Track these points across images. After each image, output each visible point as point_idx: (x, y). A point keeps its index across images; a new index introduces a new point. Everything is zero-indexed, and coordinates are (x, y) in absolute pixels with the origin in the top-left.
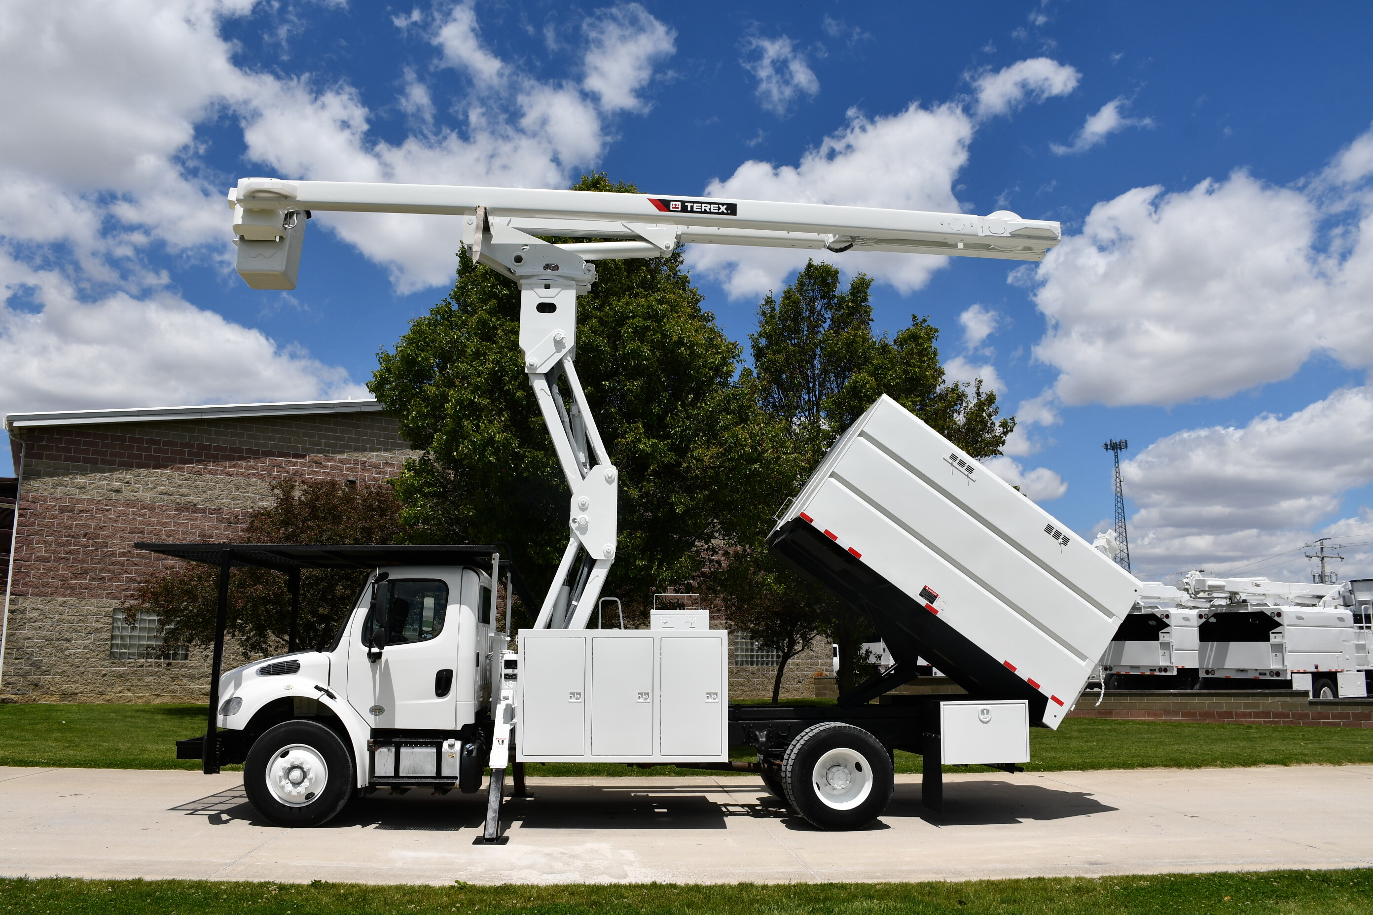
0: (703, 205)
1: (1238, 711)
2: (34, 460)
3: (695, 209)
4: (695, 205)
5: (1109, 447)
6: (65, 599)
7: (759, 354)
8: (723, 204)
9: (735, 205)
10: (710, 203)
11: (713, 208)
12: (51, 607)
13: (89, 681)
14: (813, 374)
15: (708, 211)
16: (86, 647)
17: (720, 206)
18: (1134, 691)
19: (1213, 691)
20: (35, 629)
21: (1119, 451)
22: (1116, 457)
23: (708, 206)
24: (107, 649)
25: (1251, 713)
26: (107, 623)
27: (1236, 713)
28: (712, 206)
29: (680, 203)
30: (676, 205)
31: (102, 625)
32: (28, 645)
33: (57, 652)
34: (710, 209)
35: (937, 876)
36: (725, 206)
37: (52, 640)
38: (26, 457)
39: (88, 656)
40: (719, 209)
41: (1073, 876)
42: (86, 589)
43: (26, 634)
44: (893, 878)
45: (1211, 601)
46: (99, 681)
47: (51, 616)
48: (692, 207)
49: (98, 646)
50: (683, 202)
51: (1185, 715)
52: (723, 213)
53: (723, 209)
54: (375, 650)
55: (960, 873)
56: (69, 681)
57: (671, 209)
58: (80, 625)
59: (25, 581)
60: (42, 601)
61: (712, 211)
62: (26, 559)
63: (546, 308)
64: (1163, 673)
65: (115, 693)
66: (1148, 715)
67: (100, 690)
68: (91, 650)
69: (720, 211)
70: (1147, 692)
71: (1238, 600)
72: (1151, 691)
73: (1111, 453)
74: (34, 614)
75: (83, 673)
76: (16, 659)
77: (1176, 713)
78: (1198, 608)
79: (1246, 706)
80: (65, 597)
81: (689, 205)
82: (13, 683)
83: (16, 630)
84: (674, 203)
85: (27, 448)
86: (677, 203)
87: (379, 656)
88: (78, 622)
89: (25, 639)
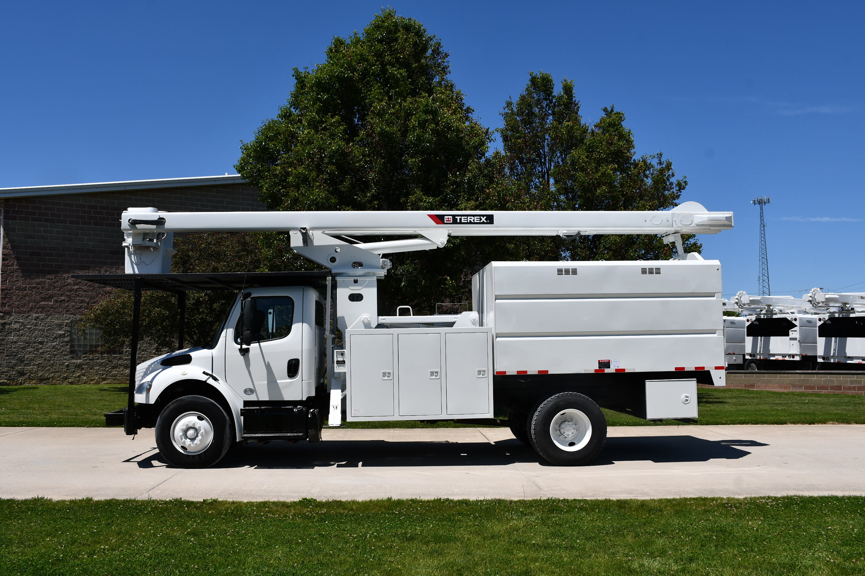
0: (469, 217)
1: (846, 385)
2: (10, 221)
3: (463, 221)
4: (463, 217)
5: (756, 202)
6: (37, 315)
7: (506, 139)
8: (483, 216)
9: (493, 215)
10: (474, 216)
11: (476, 219)
12: (29, 321)
13: (57, 370)
14: (544, 152)
15: (473, 221)
16: (54, 347)
17: (482, 217)
18: (770, 371)
19: (827, 371)
20: (19, 336)
21: (763, 205)
22: (762, 209)
23: (472, 217)
24: (68, 348)
25: (855, 387)
26: (67, 331)
27: (844, 386)
28: (475, 217)
29: (451, 217)
30: (448, 218)
31: (63, 332)
32: (14, 346)
33: (34, 351)
34: (474, 220)
35: (630, 496)
36: (485, 217)
37: (30, 343)
38: (4, 218)
39: (55, 353)
40: (481, 219)
41: (725, 497)
42: (52, 308)
43: (12, 339)
44: (599, 497)
45: (828, 309)
46: (64, 370)
47: (28, 327)
48: (460, 219)
49: (62, 346)
50: (454, 216)
51: (806, 388)
52: (483, 223)
53: (483, 219)
54: (244, 346)
55: (646, 494)
56: (44, 370)
57: (445, 222)
58: (49, 332)
59: (9, 304)
60: (22, 317)
61: (475, 221)
62: (9, 288)
63: (356, 298)
64: (792, 359)
65: (75, 377)
66: (780, 388)
67: (65, 375)
68: (57, 349)
69: (482, 221)
70: (780, 371)
71: (848, 309)
72: (783, 371)
73: (758, 206)
74: (17, 326)
75: (53, 365)
76: (7, 356)
77: (800, 386)
78: (818, 314)
79: (852, 382)
80: (38, 314)
81: (458, 218)
82: (6, 372)
83: (6, 336)
84: (447, 217)
85: (5, 212)
86: (450, 217)
87: (247, 350)
88: (48, 330)
89: (12, 343)
